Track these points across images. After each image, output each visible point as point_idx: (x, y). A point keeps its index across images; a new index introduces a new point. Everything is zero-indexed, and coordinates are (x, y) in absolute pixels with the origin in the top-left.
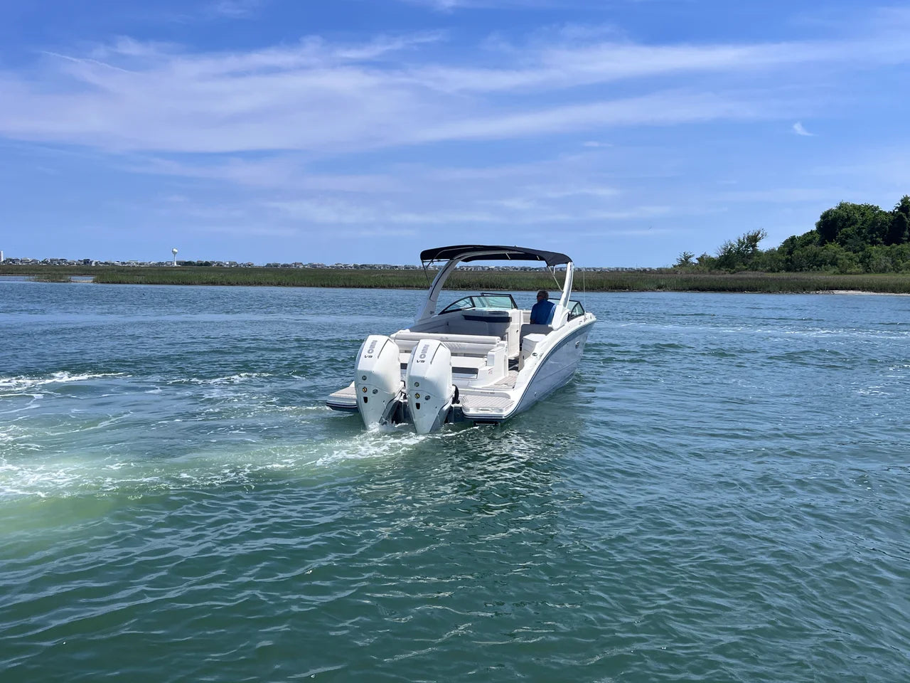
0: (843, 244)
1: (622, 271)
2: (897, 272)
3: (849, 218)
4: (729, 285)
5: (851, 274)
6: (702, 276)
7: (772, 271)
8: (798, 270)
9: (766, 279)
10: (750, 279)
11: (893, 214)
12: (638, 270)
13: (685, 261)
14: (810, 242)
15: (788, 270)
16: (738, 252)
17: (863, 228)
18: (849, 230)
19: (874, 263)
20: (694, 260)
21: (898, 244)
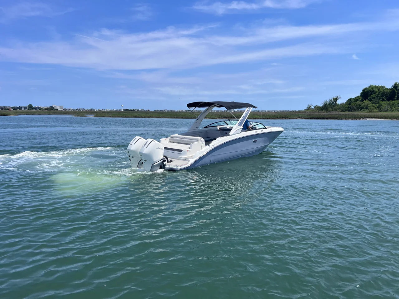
0: (370, 100)
1: (285, 112)
2: (392, 111)
3: (373, 91)
4: (326, 117)
5: (374, 112)
6: (316, 113)
7: (343, 111)
8: (353, 111)
9: (340, 114)
10: (334, 114)
11: (391, 89)
12: (291, 111)
13: (309, 108)
14: (358, 100)
15: (349, 111)
16: (330, 104)
17: (379, 95)
18: (373, 95)
19: (383, 108)
20: (312, 107)
21: (393, 101)
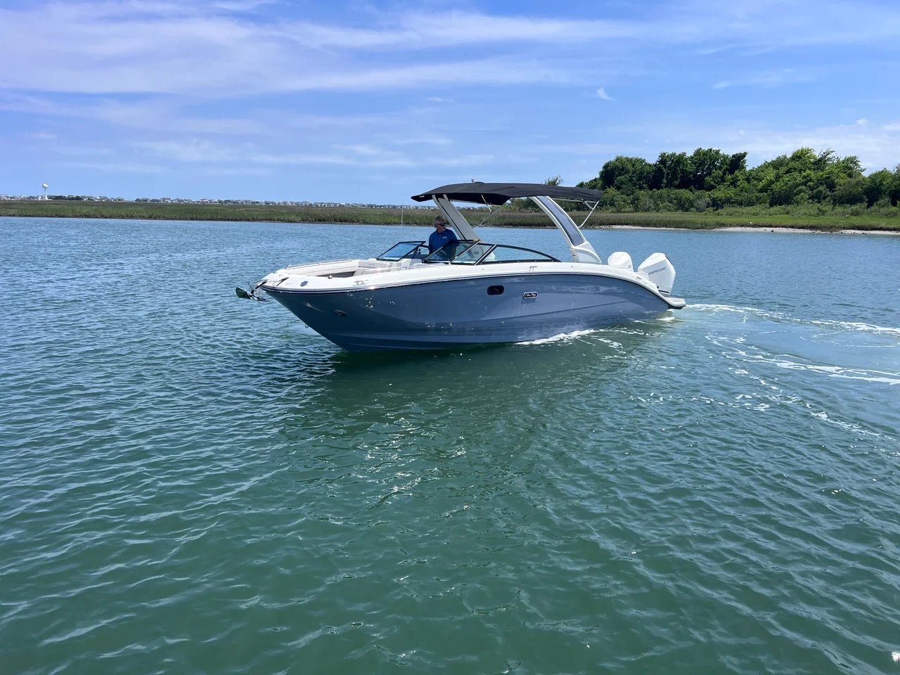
0: (618, 188)
2: (657, 211)
3: (623, 169)
4: (536, 221)
5: (624, 212)
11: (655, 165)
14: (594, 187)
17: (634, 177)
18: (623, 178)
19: (641, 204)
21: (658, 189)
